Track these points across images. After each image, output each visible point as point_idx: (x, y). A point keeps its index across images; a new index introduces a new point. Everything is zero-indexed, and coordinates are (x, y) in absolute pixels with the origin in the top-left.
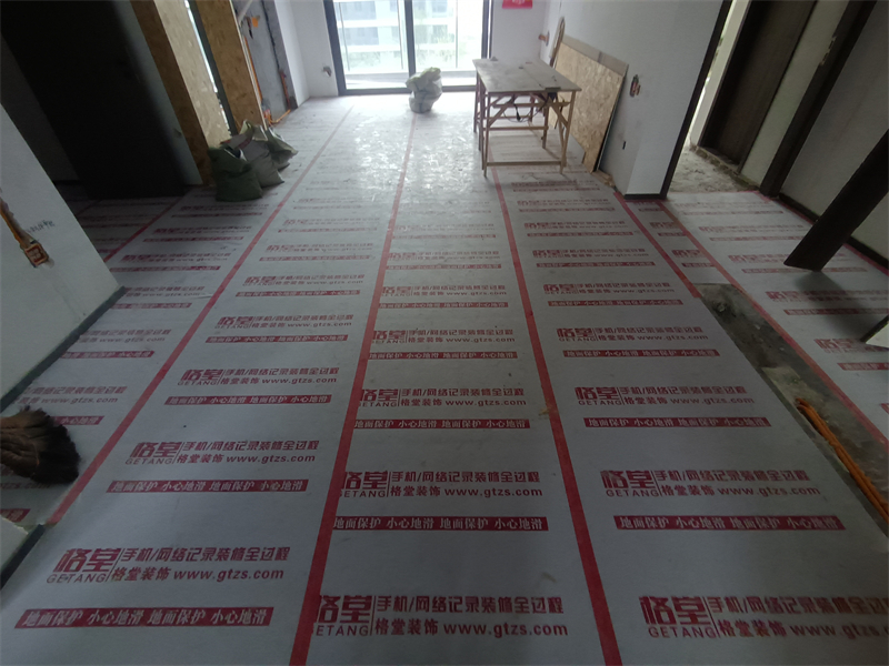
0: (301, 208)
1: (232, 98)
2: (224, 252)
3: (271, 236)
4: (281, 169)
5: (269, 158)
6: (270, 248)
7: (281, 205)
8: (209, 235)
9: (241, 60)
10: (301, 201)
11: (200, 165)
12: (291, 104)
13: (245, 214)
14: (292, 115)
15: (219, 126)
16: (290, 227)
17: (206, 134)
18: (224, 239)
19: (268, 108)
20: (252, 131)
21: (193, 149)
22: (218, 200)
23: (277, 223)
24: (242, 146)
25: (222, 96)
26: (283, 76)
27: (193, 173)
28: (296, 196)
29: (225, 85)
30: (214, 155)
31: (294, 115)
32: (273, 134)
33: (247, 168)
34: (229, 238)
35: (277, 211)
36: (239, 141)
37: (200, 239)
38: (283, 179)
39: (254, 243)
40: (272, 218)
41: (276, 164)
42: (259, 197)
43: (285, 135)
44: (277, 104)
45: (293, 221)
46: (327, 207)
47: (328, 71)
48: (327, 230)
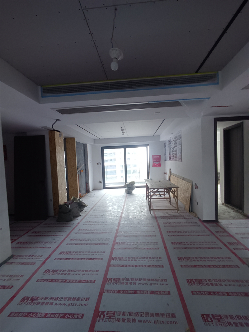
0: (85, 225)
1: (70, 190)
2: (54, 241)
3: (73, 235)
4: (81, 211)
5: (78, 208)
6: (71, 240)
7: (78, 223)
8: (50, 234)
9: (76, 180)
10: (86, 222)
11: (54, 210)
12: (88, 191)
13: (65, 227)
14: (87, 194)
15: (64, 198)
16: (80, 232)
17: (60, 200)
18: (56, 236)
19: (81, 192)
20: (75, 199)
21: (54, 205)
22: (57, 221)
23: (76, 230)
24: (70, 204)
25: (68, 189)
26: (87, 184)
27: (52, 212)
28: (84, 220)
29: (69, 187)
30: (61, 207)
31: (88, 195)
32: (81, 200)
33: (70, 211)
34: (57, 236)
35: (76, 226)
36: (70, 202)
37: (47, 236)
38: (81, 215)
39: (66, 238)
40: (74, 228)
41: (80, 209)
42: (71, 220)
43: (84, 200)
44: (83, 191)
45: (82, 229)
46: (94, 224)
47: (101, 182)
48: (93, 233)
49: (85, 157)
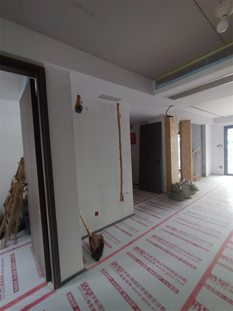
0: (195, 208)
1: (184, 172)
2: (164, 214)
3: (181, 215)
4: (192, 194)
5: (189, 190)
6: (179, 218)
7: (188, 205)
8: (161, 207)
9: (190, 163)
10: (196, 206)
11: (167, 187)
12: (204, 175)
13: (175, 205)
14: (203, 179)
15: (177, 178)
16: (188, 214)
17: (172, 180)
18: (166, 210)
19: (195, 175)
21: (167, 183)
22: (169, 198)
23: (185, 211)
24: (181, 185)
25: (181, 171)
26: (203, 167)
27: (165, 189)
28: (195, 204)
29: (183, 168)
30: (172, 186)
32: (193, 183)
33: (181, 191)
34: (167, 211)
35: (186, 207)
36: (182, 183)
37: (159, 208)
38: (192, 197)
39: (174, 215)
40: (183, 209)
41: (191, 192)
42: (181, 201)
43: (197, 184)
44: (199, 174)
45: (190, 212)
46: (206, 211)
47: (221, 167)
48: (203, 220)
49: (202, 139)
